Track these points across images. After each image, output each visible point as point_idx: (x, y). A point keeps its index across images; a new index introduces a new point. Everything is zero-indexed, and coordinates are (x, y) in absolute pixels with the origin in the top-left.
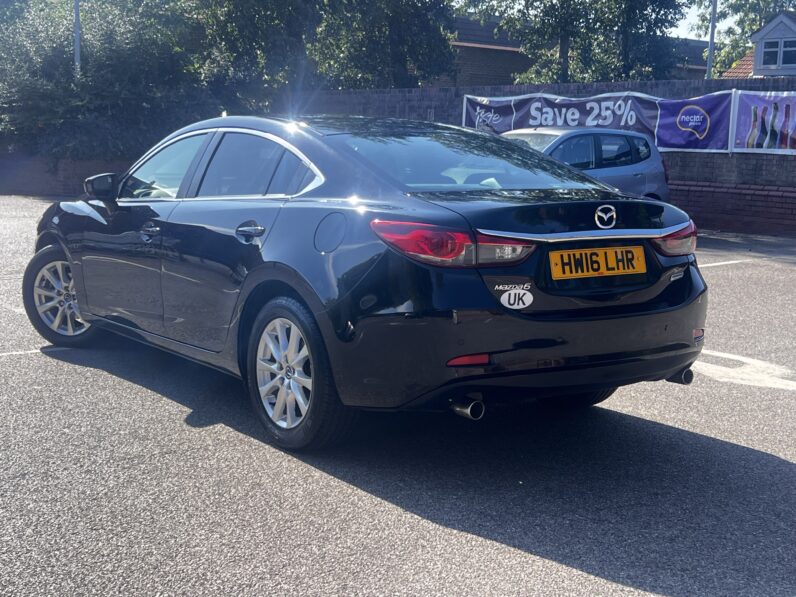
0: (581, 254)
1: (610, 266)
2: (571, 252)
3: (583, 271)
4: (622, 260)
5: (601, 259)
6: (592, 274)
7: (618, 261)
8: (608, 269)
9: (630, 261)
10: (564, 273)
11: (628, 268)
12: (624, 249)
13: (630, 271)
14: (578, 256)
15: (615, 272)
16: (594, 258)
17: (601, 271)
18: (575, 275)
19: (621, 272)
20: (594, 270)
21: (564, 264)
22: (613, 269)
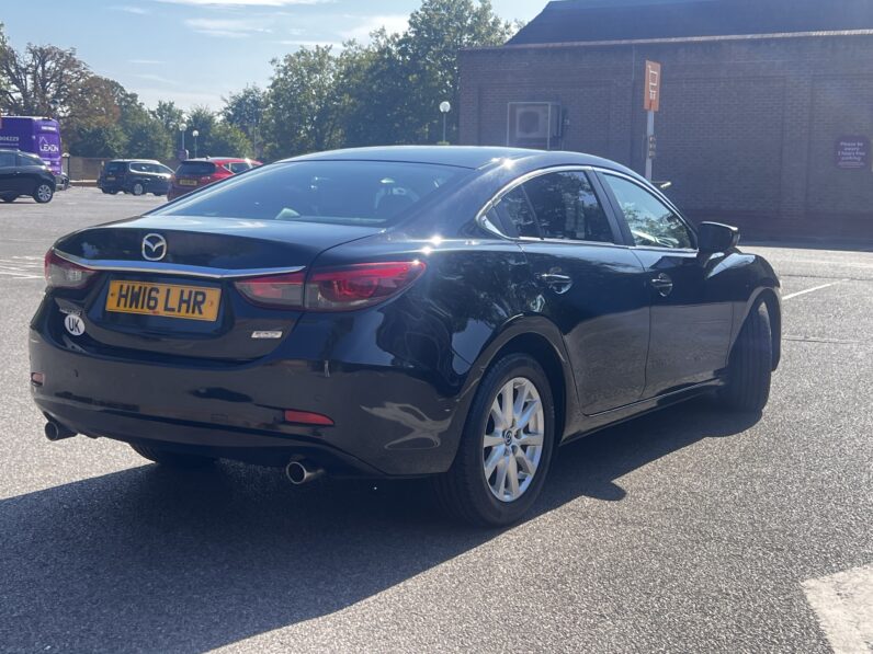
0: (140, 288)
1: (169, 306)
2: (131, 284)
3: (136, 307)
4: (188, 302)
5: (161, 297)
6: (146, 311)
7: (182, 301)
8: (166, 309)
9: (198, 304)
10: (118, 305)
11: (193, 312)
12: (195, 289)
13: (196, 316)
14: (136, 289)
15: (174, 314)
16: (154, 294)
17: (157, 310)
18: (127, 310)
19: (183, 314)
20: (149, 307)
21: (121, 296)
22: (173, 310)
